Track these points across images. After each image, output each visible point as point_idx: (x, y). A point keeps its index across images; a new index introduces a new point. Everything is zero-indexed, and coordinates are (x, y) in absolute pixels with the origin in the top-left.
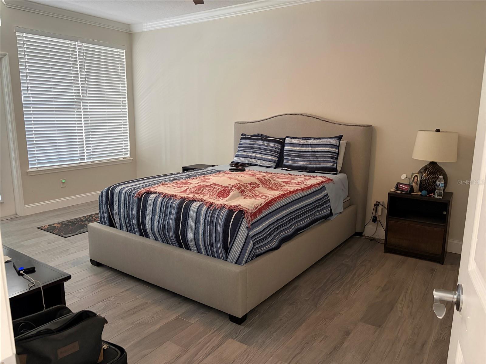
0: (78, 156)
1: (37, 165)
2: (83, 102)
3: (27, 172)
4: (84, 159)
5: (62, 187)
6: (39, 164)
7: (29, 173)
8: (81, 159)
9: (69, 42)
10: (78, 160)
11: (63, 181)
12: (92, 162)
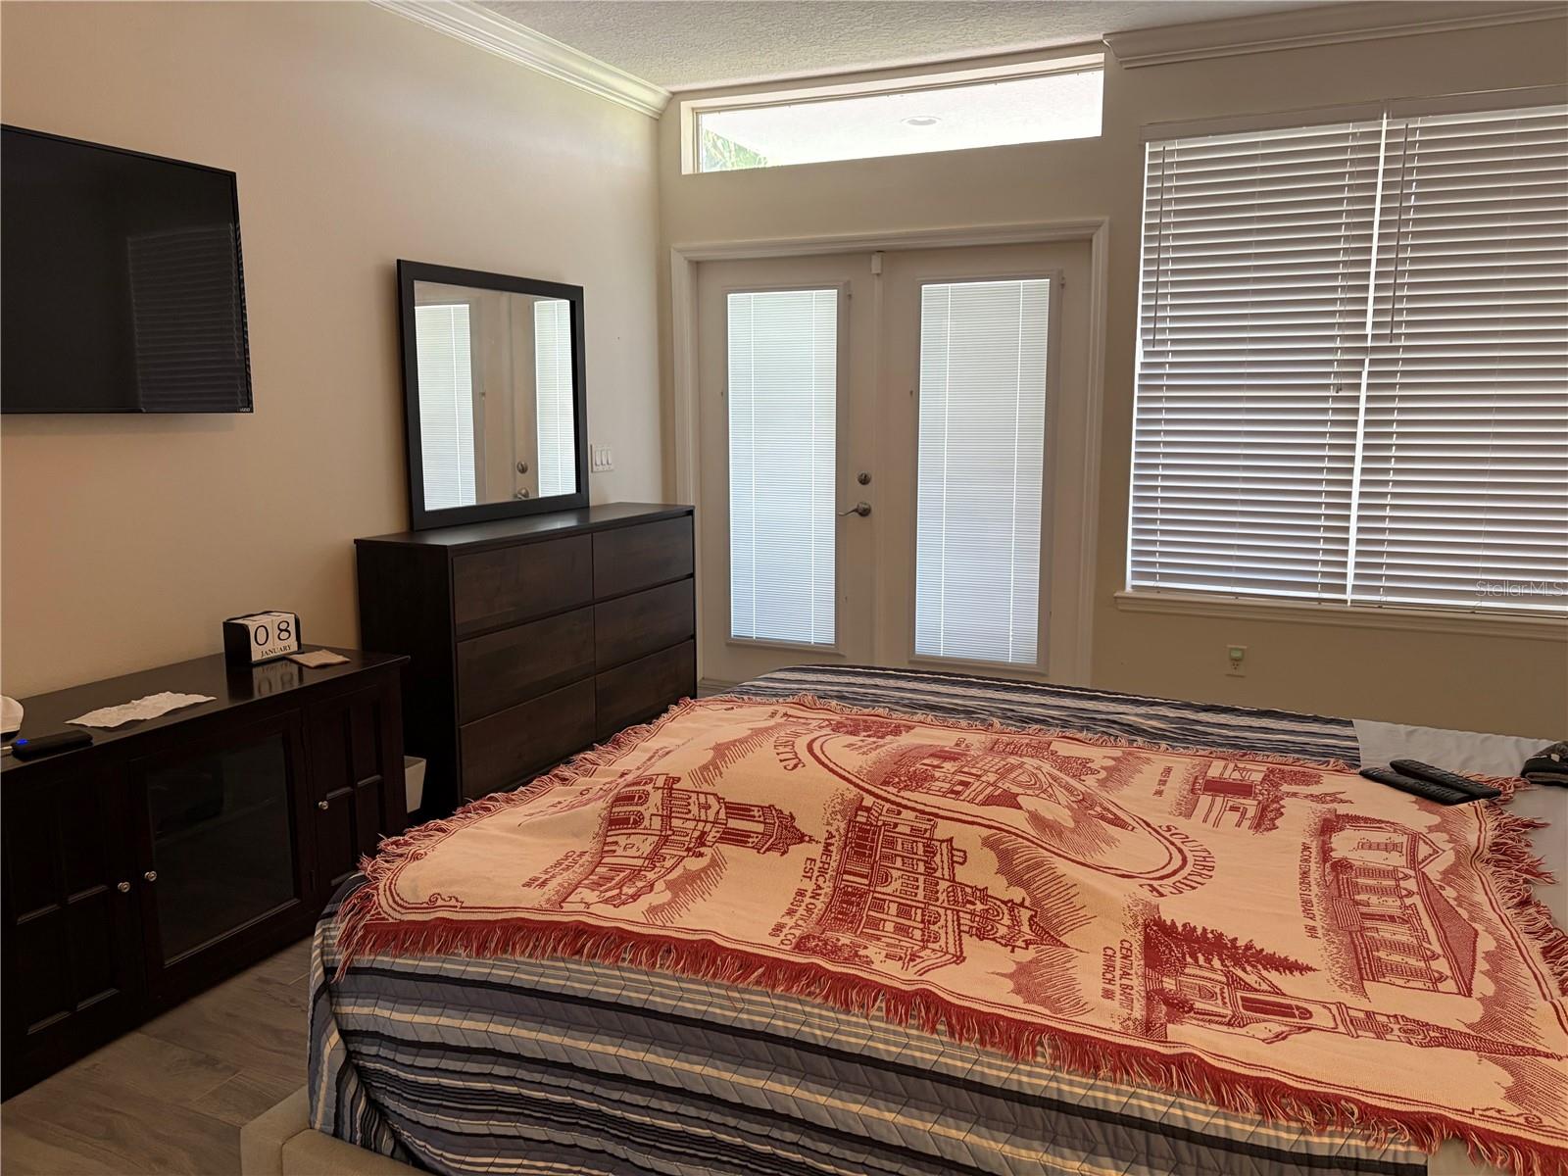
0: (1314, 574)
1: (1160, 581)
2: (1373, 362)
3: (1116, 598)
4: (1342, 588)
5: (1228, 675)
6: (1165, 577)
7: (1119, 601)
8: (1327, 587)
9: (1351, 129)
10: (1313, 586)
11: (1237, 654)
12: (1380, 605)
